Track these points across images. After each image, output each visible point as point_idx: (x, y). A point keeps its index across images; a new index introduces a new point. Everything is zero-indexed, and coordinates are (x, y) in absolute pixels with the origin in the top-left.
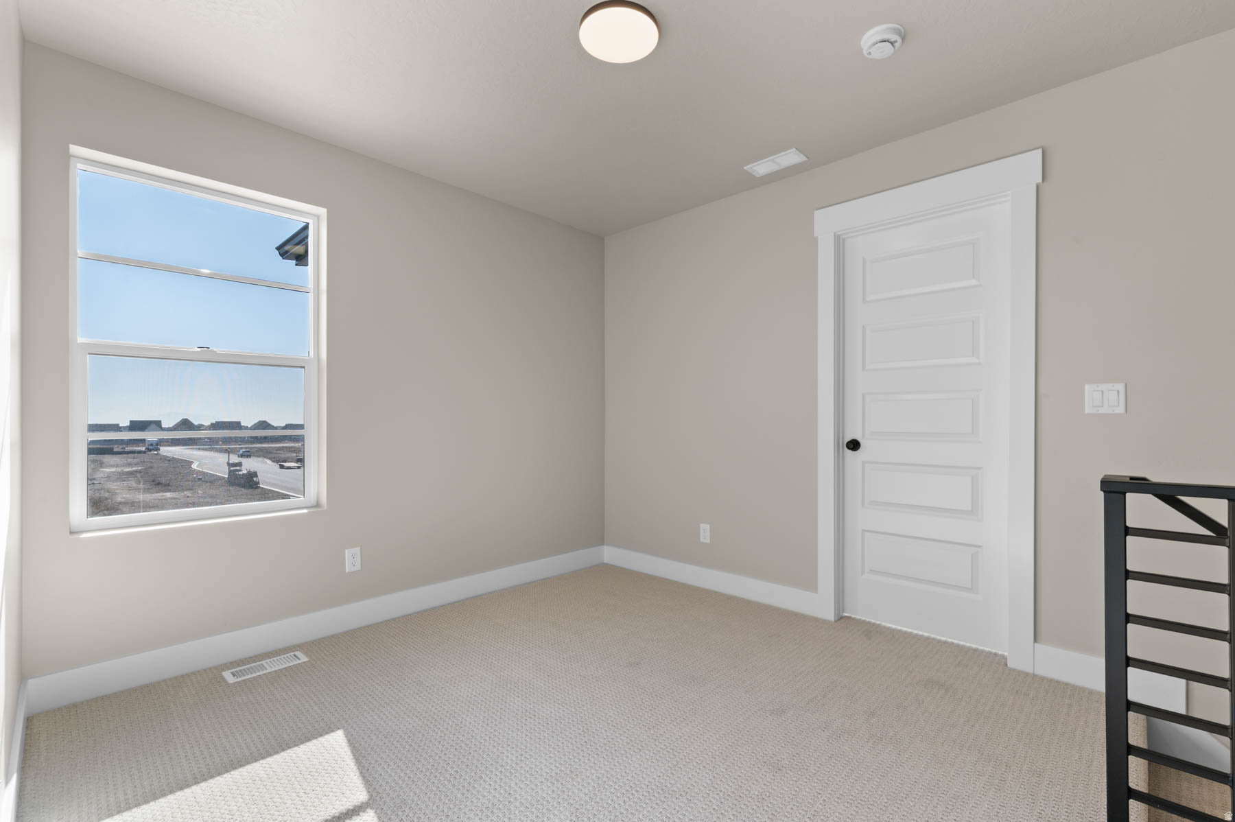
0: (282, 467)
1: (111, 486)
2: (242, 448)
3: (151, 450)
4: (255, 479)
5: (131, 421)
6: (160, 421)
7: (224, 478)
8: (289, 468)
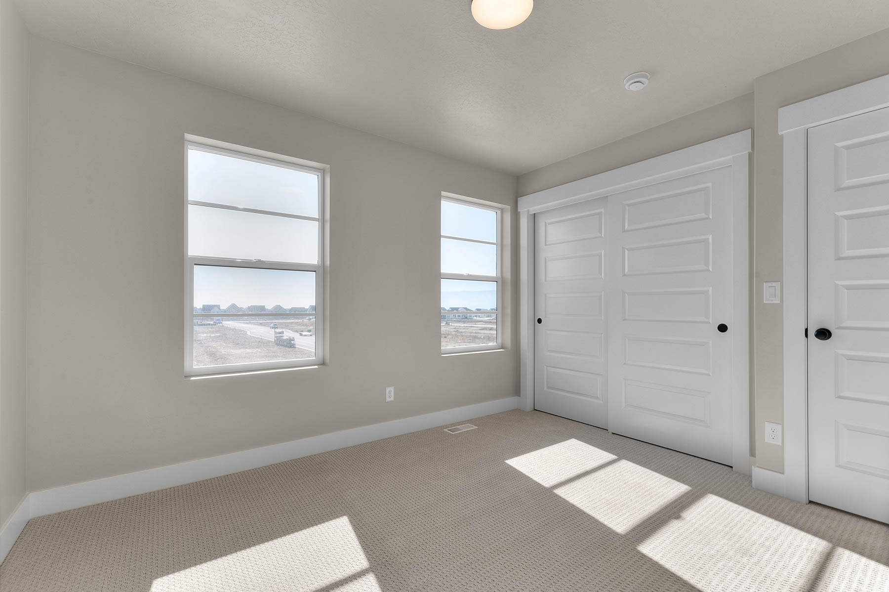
0: (301, 335)
1: (213, 344)
2: (272, 323)
3: (217, 323)
4: (292, 342)
5: (203, 305)
6: (219, 305)
7: (272, 341)
8: (306, 336)
